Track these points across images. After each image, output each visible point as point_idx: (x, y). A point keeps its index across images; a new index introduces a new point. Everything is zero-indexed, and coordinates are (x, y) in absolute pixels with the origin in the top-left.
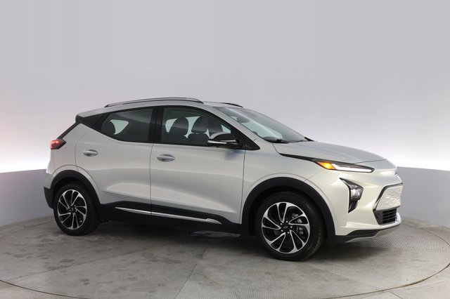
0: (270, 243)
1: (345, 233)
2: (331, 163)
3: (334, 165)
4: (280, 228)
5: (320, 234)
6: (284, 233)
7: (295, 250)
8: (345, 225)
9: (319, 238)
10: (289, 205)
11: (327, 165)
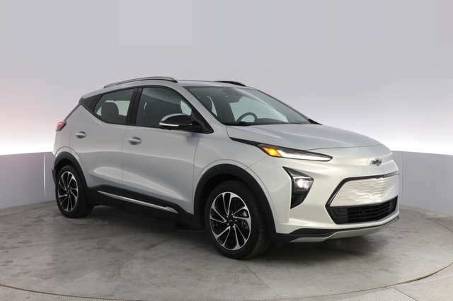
0: (217, 236)
1: (288, 231)
2: (276, 149)
3: (280, 152)
4: (225, 221)
5: (261, 231)
6: (229, 227)
7: (238, 247)
8: (288, 222)
9: (260, 235)
10: (233, 195)
11: (272, 152)
